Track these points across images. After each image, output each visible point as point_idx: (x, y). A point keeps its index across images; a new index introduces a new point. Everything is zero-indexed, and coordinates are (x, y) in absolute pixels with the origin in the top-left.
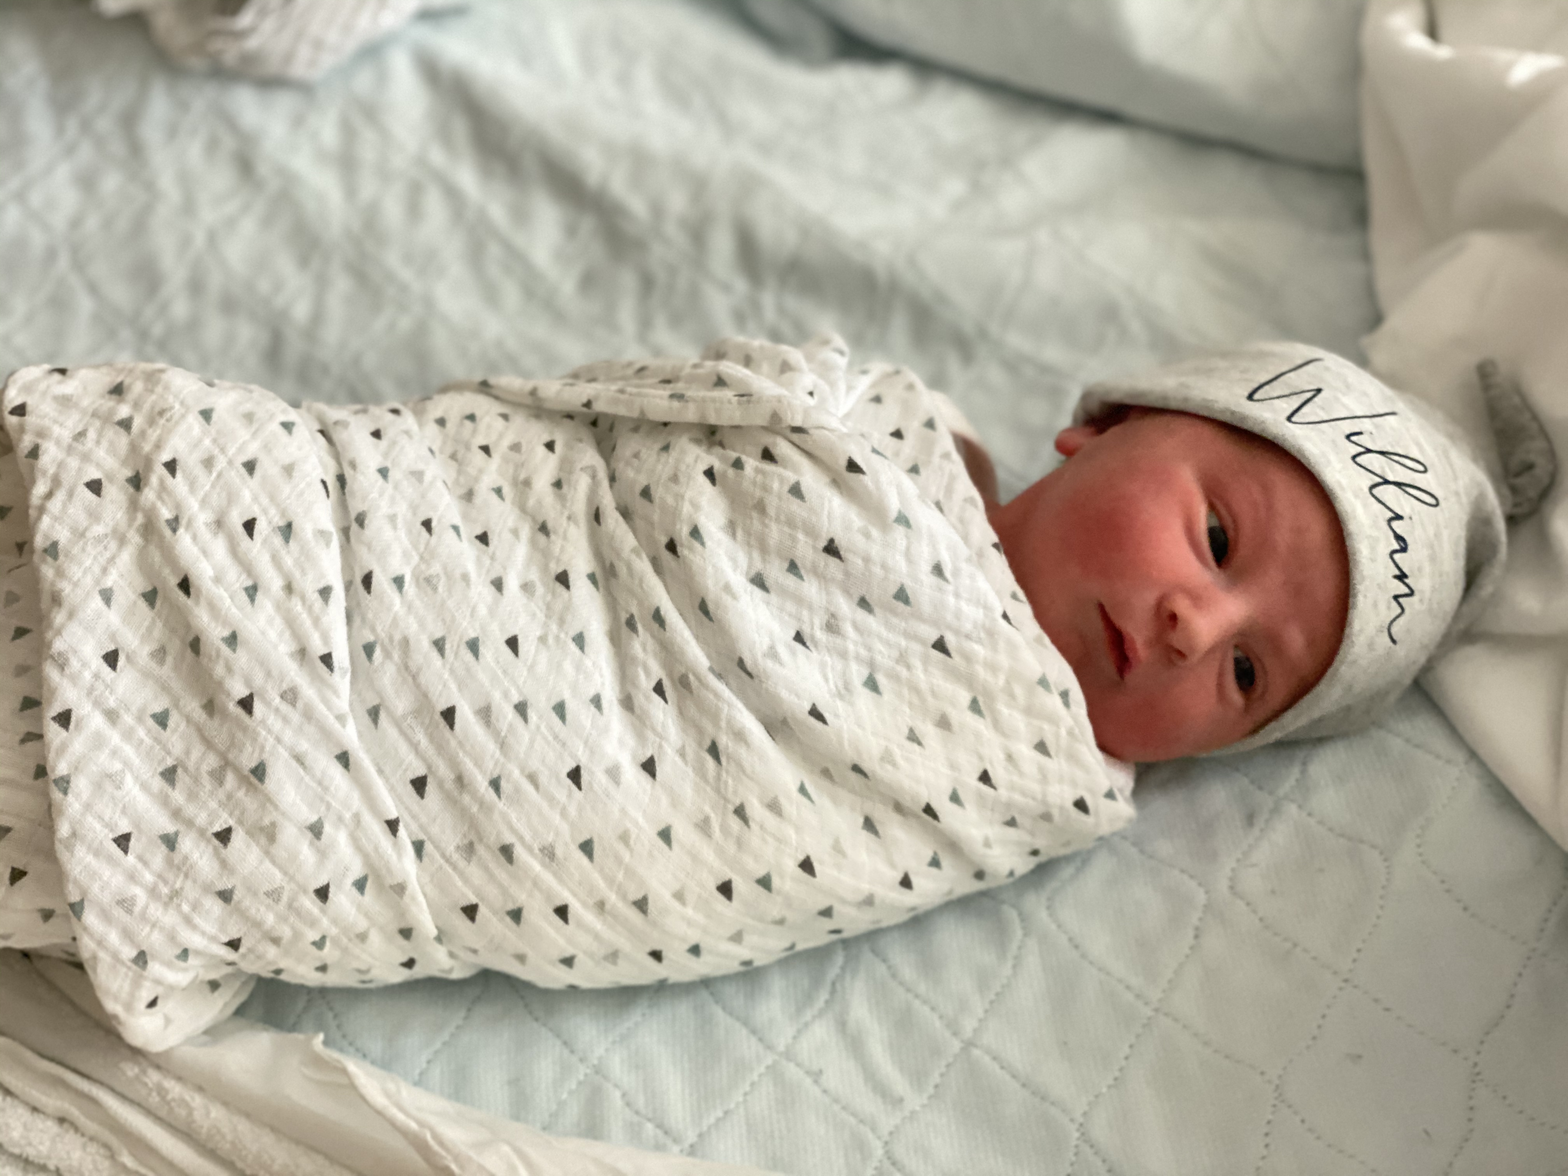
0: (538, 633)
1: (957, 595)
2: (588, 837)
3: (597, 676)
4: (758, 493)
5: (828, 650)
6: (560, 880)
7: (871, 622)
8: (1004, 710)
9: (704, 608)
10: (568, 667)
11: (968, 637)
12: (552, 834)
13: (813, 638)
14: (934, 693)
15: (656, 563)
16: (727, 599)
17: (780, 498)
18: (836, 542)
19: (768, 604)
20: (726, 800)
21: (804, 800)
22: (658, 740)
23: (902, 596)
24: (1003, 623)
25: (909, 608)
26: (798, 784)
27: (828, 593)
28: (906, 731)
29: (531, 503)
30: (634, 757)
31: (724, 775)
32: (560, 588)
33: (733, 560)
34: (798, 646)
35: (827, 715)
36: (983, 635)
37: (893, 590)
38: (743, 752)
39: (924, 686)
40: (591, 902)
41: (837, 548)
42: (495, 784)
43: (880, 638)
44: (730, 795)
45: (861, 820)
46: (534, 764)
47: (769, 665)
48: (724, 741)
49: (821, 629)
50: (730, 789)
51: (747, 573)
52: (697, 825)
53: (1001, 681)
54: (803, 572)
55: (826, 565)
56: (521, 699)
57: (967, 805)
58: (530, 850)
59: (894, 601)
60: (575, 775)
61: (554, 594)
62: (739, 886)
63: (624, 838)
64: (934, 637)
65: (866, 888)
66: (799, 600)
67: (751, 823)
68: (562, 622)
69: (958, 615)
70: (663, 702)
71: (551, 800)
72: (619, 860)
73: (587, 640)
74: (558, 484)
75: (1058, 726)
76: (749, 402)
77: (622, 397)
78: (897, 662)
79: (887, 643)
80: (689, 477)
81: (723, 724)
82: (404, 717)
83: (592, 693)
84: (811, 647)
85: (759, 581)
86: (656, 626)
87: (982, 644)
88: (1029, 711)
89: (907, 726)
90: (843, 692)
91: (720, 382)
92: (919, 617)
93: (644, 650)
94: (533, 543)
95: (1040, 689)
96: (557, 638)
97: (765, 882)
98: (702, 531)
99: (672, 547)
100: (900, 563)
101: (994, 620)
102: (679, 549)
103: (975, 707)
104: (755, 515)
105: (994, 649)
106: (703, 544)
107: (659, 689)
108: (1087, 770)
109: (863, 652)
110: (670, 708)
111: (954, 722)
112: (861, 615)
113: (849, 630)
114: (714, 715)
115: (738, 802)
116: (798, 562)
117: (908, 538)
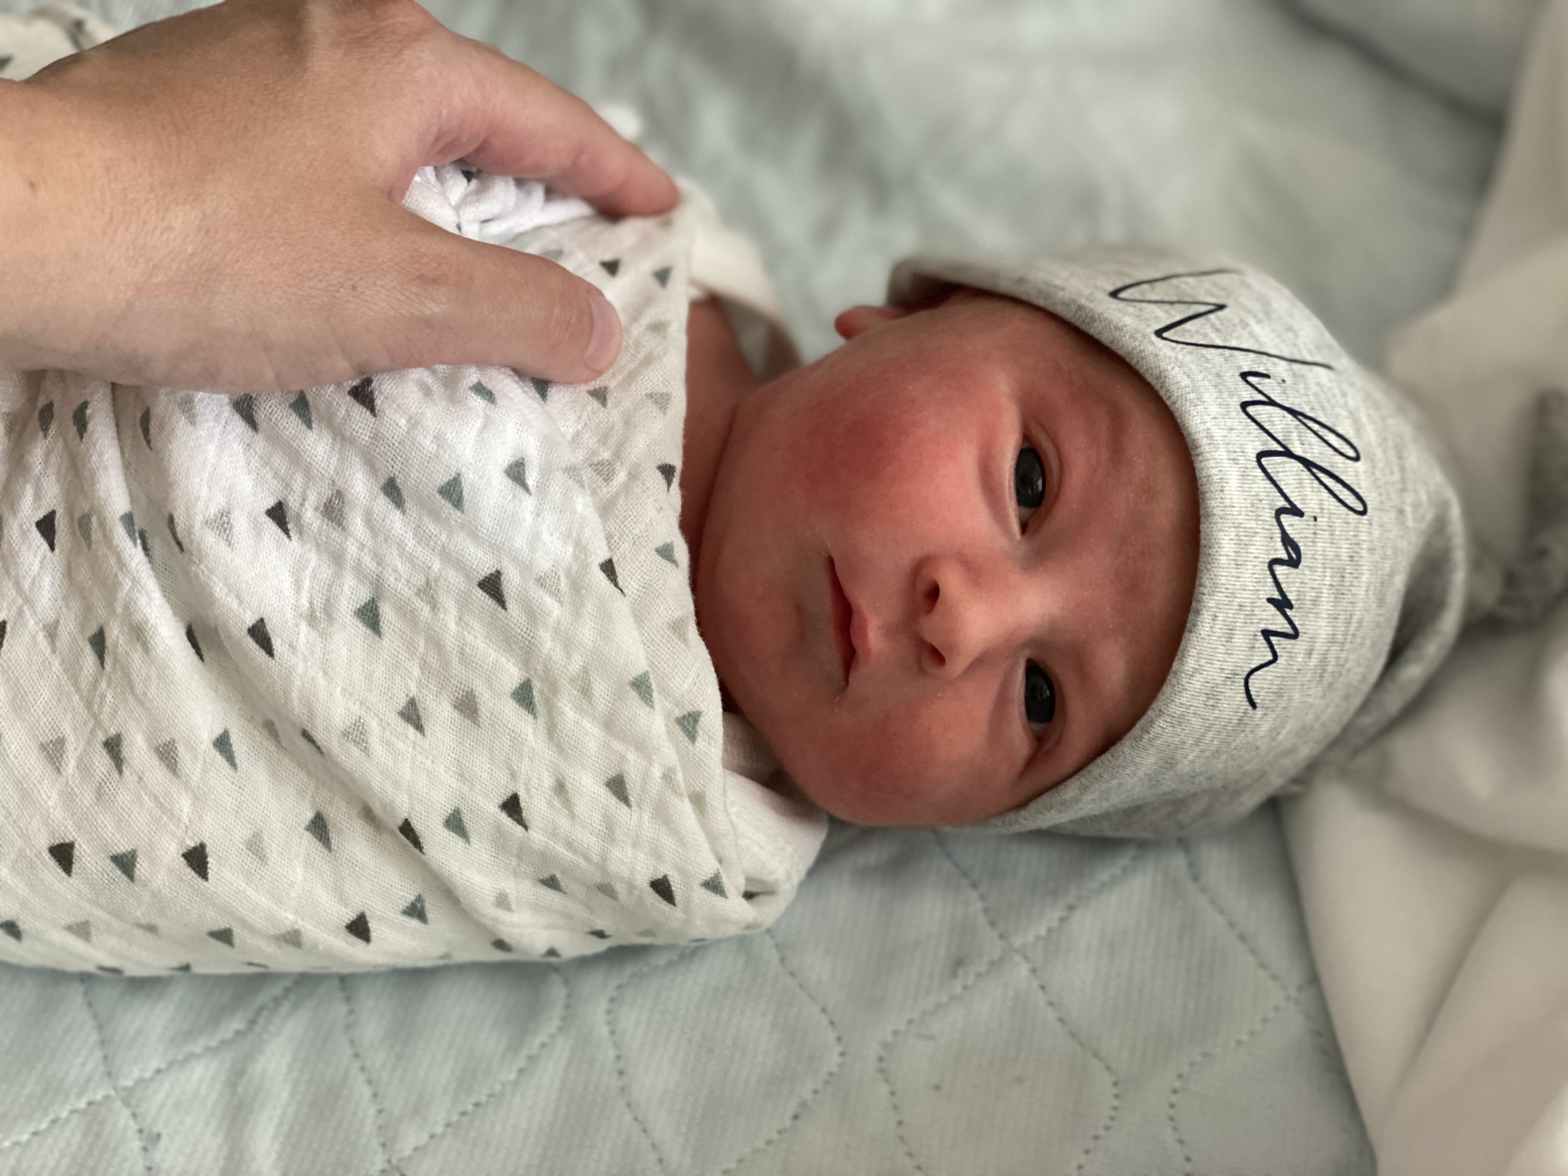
1: (538, 515)
5: (317, 545)
7: (395, 521)
9: (145, 421)
11: (540, 582)
13: (298, 517)
14: (463, 657)
18: (375, 382)
19: (247, 446)
20: (98, 723)
21: (219, 759)
23: (453, 492)
24: (602, 578)
25: (459, 513)
26: (219, 731)
27: (342, 458)
28: (402, 702)
31: (104, 685)
34: (271, 526)
35: (277, 644)
36: (563, 586)
37: (441, 479)
39: (450, 643)
41: (371, 394)
43: (401, 547)
44: (105, 716)
45: (310, 815)
47: (209, 540)
48: (116, 635)
49: (316, 509)
50: (107, 709)
51: (233, 394)
52: (41, 746)
53: (575, 665)
54: (313, 416)
55: (350, 415)
57: (476, 840)
59: (440, 498)
62: (86, 857)
64: (486, 570)
65: (289, 918)
66: (295, 457)
67: (124, 768)
69: (533, 541)
70: (46, 548)
75: (650, 762)
78: (419, 592)
79: (411, 560)
81: (119, 609)
84: (292, 533)
85: (245, 408)
86: (73, 429)
87: (560, 599)
88: (609, 725)
89: (408, 696)
90: (320, 614)
92: (471, 532)
93: (46, 461)
95: (635, 698)
97: (126, 863)
100: (465, 442)
101: (585, 568)
103: (524, 696)
105: (577, 612)
107: (46, 526)
109: (369, 562)
110: (56, 559)
111: (483, 710)
112: (383, 504)
113: (356, 523)
114: (110, 589)
115: (113, 731)
116: (310, 398)
117: (487, 413)
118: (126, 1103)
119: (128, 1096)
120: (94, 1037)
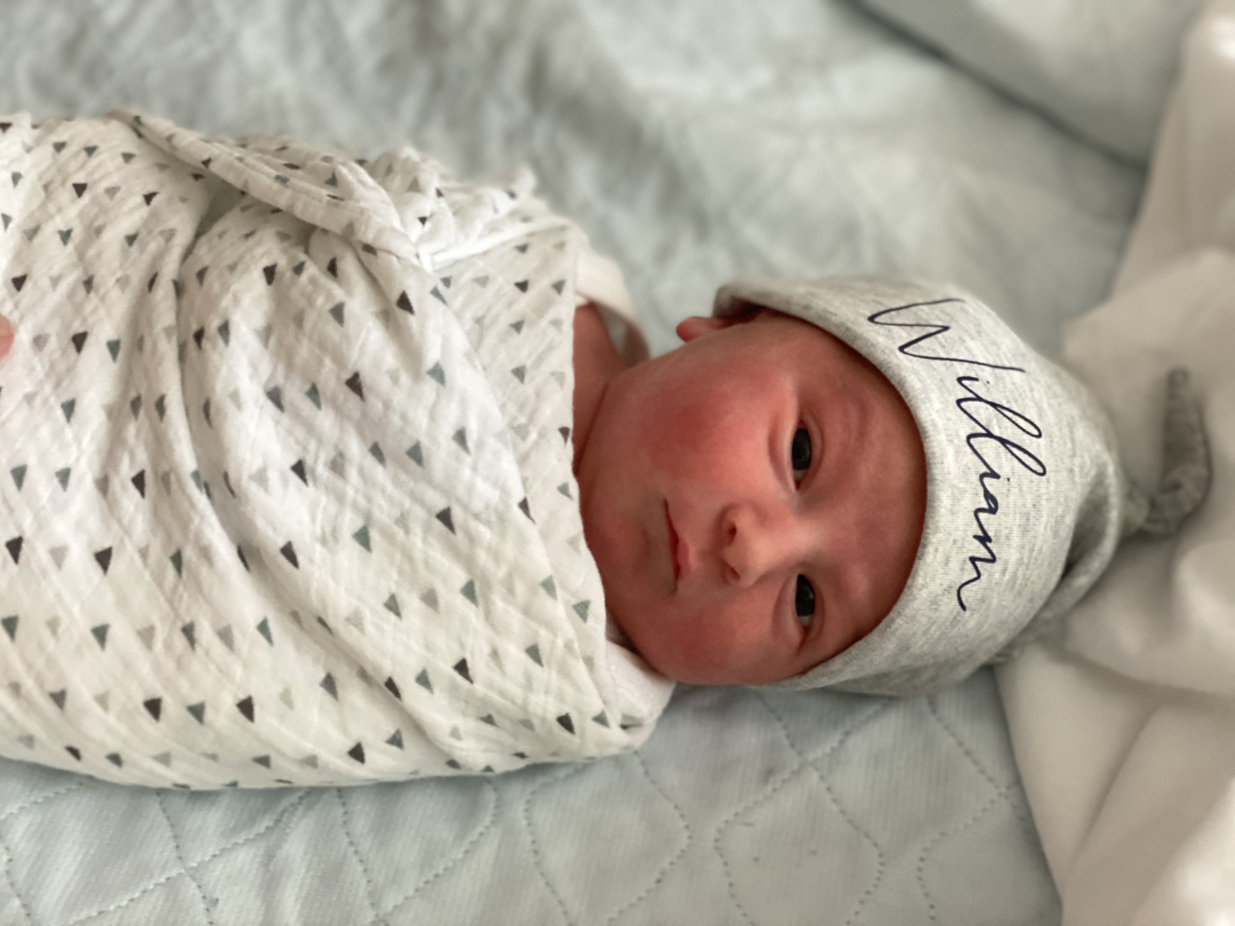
0: (29, 389)
1: (474, 469)
2: (14, 614)
3: (74, 449)
4: (302, 304)
5: (326, 488)
7: (379, 472)
8: (499, 603)
9: (206, 408)
10: (45, 432)
11: (477, 516)
13: (313, 471)
14: (427, 564)
15: (181, 349)
16: (230, 407)
17: (320, 315)
18: (361, 377)
19: (277, 423)
20: (177, 615)
21: (261, 639)
22: (121, 532)
23: (416, 453)
24: (519, 513)
25: (420, 468)
26: (260, 620)
27: (342, 430)
28: (386, 597)
29: (91, 252)
30: (89, 544)
31: (181, 589)
32: (72, 348)
33: (254, 367)
34: (294, 478)
35: (300, 558)
36: (493, 518)
37: (407, 445)
38: (204, 570)
39: (418, 556)
40: (5, 681)
41: (360, 384)
43: (383, 491)
44: (182, 610)
45: (322, 675)
47: (254, 489)
48: (189, 554)
49: (325, 464)
50: (184, 606)
51: (265, 386)
52: (138, 632)
53: (502, 573)
54: (322, 400)
55: (346, 397)
57: (436, 690)
59: (407, 458)
60: (15, 546)
61: (64, 352)
62: (170, 709)
63: (53, 625)
64: (440, 505)
65: (309, 747)
66: (311, 429)
67: (196, 645)
68: (57, 385)
69: (470, 488)
70: (139, 495)
72: (41, 648)
73: (78, 409)
74: (131, 239)
75: (555, 635)
76: (337, 205)
78: (396, 522)
79: (390, 500)
80: (247, 270)
81: (191, 536)
83: (61, 465)
84: (309, 482)
85: (276, 397)
86: (155, 414)
87: (491, 528)
88: (527, 611)
89: (390, 592)
90: (329, 538)
91: (332, 180)
92: (430, 481)
93: (137, 436)
94: (71, 295)
95: (542, 591)
96: (46, 401)
97: (197, 711)
98: (232, 328)
99: (199, 336)
100: (421, 418)
101: (508, 506)
102: (204, 342)
103: (469, 591)
104: (292, 326)
105: (503, 535)
106: (227, 343)
107: (139, 481)
109: (362, 502)
110: (145, 504)
111: (441, 601)
112: (370, 461)
113: (353, 474)
114: (185, 524)
115: (188, 620)
116: (320, 387)
117: (438, 395)
118: (194, 879)
119: (195, 874)
120: (169, 834)
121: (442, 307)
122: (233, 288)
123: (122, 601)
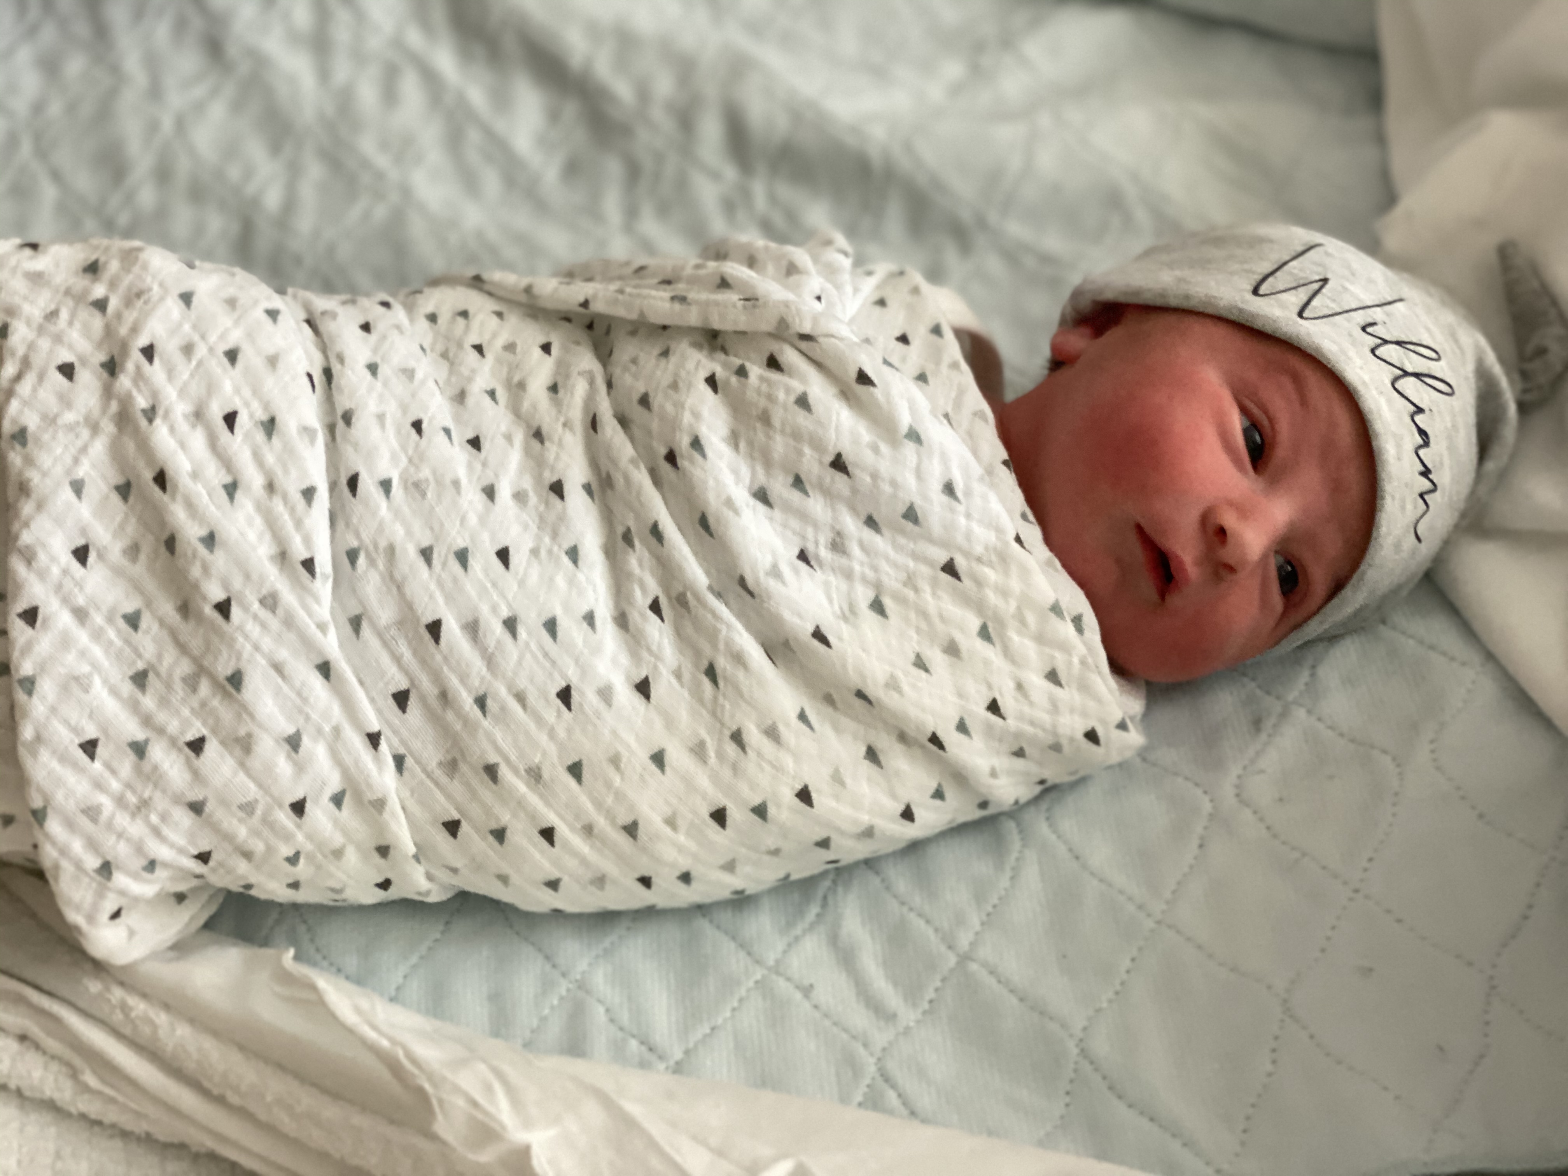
0: (531, 545)
1: (968, 516)
2: (577, 760)
3: (590, 592)
4: (763, 403)
5: (833, 570)
6: (548, 804)
7: (877, 541)
8: (1015, 637)
9: (704, 522)
10: (560, 581)
11: (979, 560)
12: (539, 755)
13: (817, 557)
14: (941, 617)
15: (654, 473)
16: (729, 514)
17: (786, 409)
18: (844, 456)
19: (771, 519)
20: (722, 724)
21: (804, 727)
22: (653, 659)
23: (911, 515)
24: (1016, 546)
25: (918, 528)
26: (798, 710)
27: (834, 510)
28: (912, 657)
29: (525, 407)
30: (628, 678)
31: (721, 699)
32: (554, 498)
33: (735, 472)
34: (802, 565)
35: (831, 639)
36: (994, 558)
37: (902, 509)
38: (741, 675)
39: (932, 611)
40: (579, 826)
41: (844, 463)
42: (481, 702)
43: (887, 559)
44: (727, 719)
45: (863, 749)
46: (522, 683)
47: (772, 584)
48: (722, 664)
49: (826, 548)
50: (727, 714)
51: (750, 489)
52: (692, 750)
53: (1012, 608)
54: (808, 487)
55: (832, 479)
56: (510, 615)
57: (974, 734)
58: (516, 771)
59: (903, 521)
60: (565, 695)
61: (547, 503)
62: (734, 814)
63: (615, 761)
64: (944, 559)
65: (866, 819)
66: (804, 516)
67: (747, 748)
68: (555, 535)
69: (968, 536)
70: (659, 621)
71: (539, 720)
72: (608, 785)
73: (582, 553)
74: (554, 388)
75: (1070, 655)
76: (754, 306)
77: (620, 297)
78: (905, 584)
79: (895, 565)
80: (690, 386)
81: (721, 646)
82: (387, 628)
83: (585, 609)
84: (815, 567)
85: (762, 496)
86: (653, 541)
87: (993, 568)
88: (1040, 639)
89: (914, 652)
90: (847, 613)
91: (724, 284)
92: (930, 539)
93: (641, 565)
94: (527, 451)
95: (1052, 616)
96: (550, 552)
97: (760, 811)
98: (703, 442)
99: (671, 458)
100: (910, 480)
101: (1006, 543)
102: (679, 460)
103: (984, 633)
104: (759, 425)
105: (1006, 573)
106: (704, 456)
107: (655, 607)
108: (1099, 700)
109: (870, 574)
110: (666, 626)
111: (962, 649)
112: (868, 534)
113: (856, 550)
114: (712, 636)
115: (734, 727)
116: (803, 477)
117: (919, 454)
118: (778, 974)
119: (777, 970)
121: (898, 374)
122: (687, 406)
123: (670, 723)
